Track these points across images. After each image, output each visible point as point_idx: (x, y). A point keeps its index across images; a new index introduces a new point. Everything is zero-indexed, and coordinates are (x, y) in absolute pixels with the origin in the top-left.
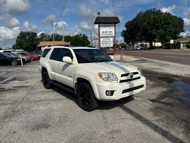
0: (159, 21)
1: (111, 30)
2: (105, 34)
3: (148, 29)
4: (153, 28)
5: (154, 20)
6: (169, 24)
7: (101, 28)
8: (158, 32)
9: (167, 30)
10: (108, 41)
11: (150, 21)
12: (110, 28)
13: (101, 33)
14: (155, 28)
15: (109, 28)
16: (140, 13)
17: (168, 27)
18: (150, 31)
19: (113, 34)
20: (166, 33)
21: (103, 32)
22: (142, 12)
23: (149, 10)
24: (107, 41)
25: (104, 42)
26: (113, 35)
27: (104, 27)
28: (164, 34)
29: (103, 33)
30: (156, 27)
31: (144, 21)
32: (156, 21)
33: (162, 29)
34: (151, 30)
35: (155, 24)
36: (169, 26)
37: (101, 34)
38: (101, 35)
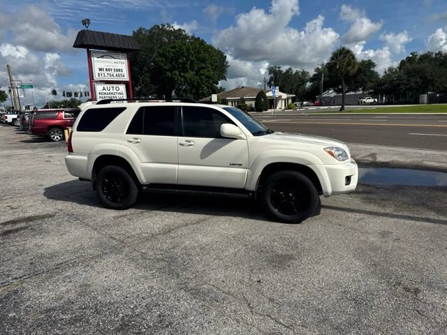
0: (186, 54)
1: (119, 66)
2: (106, 75)
3: (164, 69)
4: (175, 69)
5: (174, 50)
6: (203, 61)
7: (94, 59)
8: (185, 78)
9: (202, 75)
10: (115, 91)
11: (166, 51)
12: (117, 60)
13: (96, 71)
14: (179, 68)
15: (113, 60)
16: (140, 31)
17: (203, 68)
18: (169, 74)
19: (125, 75)
20: (201, 79)
21: (100, 69)
22: (144, 29)
23: (158, 27)
24: (111, 91)
25: (105, 94)
26: (126, 77)
27: (102, 57)
28: (198, 82)
29: (100, 72)
30: (180, 66)
31: (152, 50)
32: (178, 51)
33: (192, 70)
34: (170, 70)
35: (177, 60)
36: (204, 65)
37: (97, 75)
38: (96, 77)
